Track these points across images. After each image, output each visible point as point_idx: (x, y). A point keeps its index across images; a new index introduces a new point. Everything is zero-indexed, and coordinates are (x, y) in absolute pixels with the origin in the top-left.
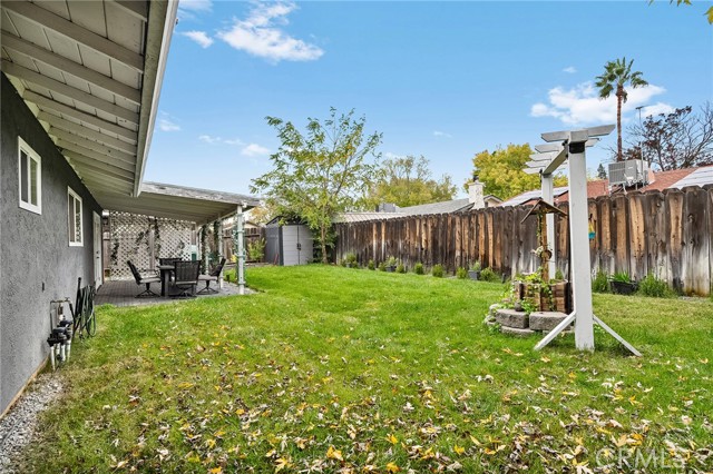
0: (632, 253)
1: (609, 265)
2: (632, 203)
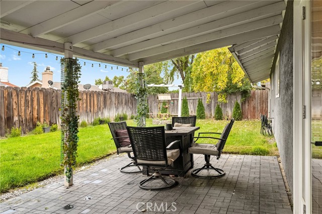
0: (94, 112)
1: (89, 117)
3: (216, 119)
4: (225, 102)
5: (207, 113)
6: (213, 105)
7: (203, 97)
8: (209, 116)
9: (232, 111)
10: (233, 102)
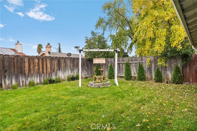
0: (47, 73)
1: (42, 77)
2: (47, 59)
3: (156, 82)
4: (165, 65)
5: (147, 75)
6: (153, 68)
7: (144, 61)
8: (150, 78)
9: (172, 74)
10: (173, 65)
